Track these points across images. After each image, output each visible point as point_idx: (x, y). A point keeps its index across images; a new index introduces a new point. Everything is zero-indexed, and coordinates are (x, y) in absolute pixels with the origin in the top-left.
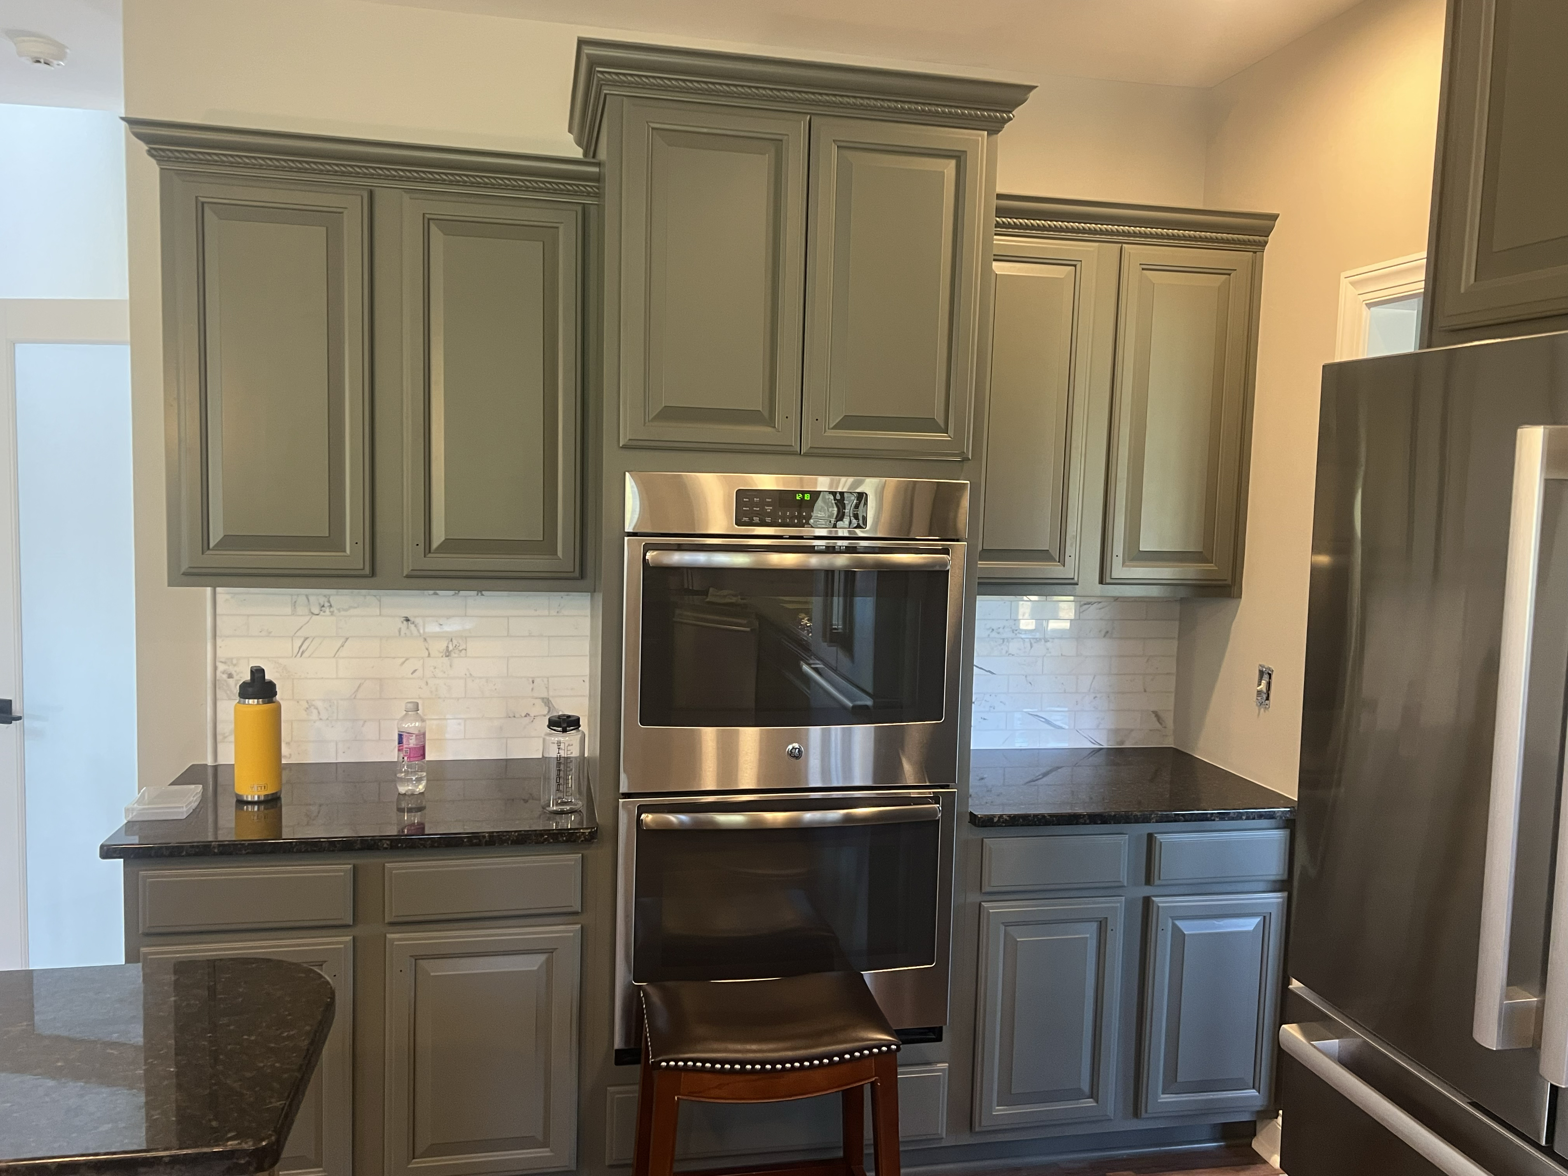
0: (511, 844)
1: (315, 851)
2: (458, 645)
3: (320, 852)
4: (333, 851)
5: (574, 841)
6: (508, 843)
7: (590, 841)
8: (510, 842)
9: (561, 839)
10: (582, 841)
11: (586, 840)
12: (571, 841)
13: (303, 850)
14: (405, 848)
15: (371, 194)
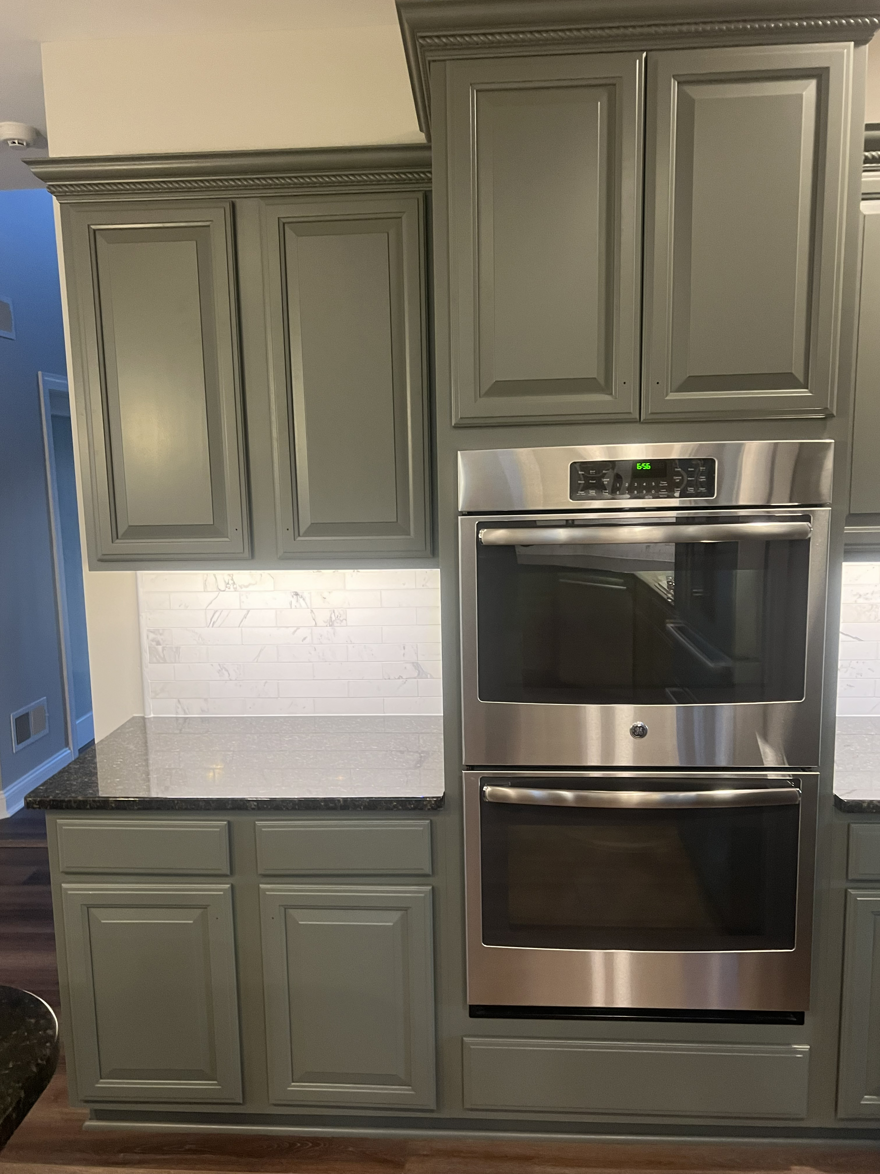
0: (364, 809)
1: (193, 809)
2: (339, 616)
3: (197, 809)
4: (208, 809)
5: (421, 809)
6: (361, 808)
7: (436, 809)
8: (362, 808)
9: (409, 807)
10: (429, 809)
11: (433, 809)
12: (419, 809)
13: (184, 808)
14: (270, 809)
15: (233, 206)
